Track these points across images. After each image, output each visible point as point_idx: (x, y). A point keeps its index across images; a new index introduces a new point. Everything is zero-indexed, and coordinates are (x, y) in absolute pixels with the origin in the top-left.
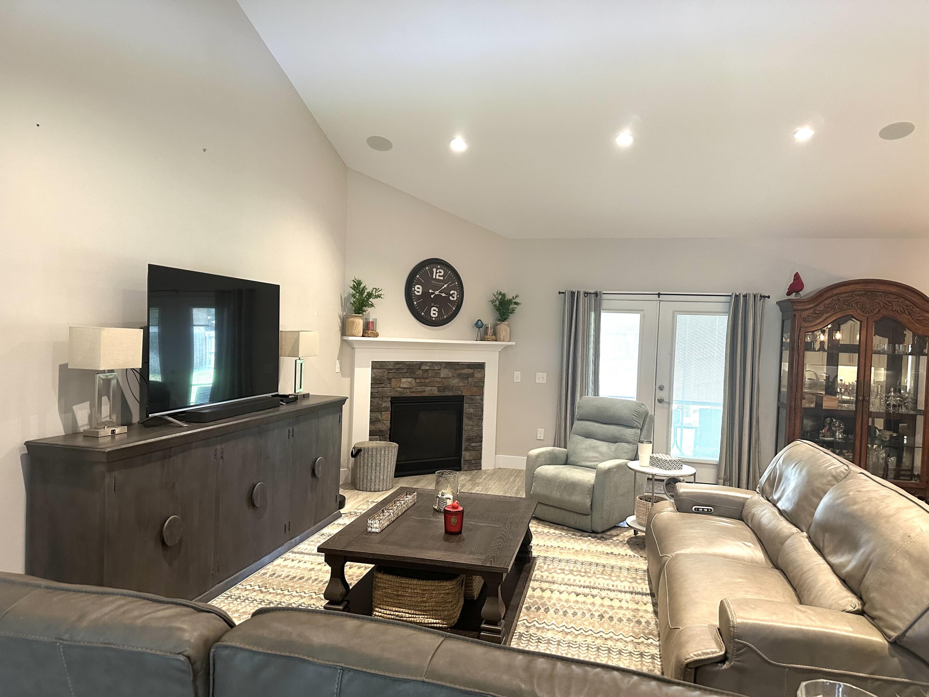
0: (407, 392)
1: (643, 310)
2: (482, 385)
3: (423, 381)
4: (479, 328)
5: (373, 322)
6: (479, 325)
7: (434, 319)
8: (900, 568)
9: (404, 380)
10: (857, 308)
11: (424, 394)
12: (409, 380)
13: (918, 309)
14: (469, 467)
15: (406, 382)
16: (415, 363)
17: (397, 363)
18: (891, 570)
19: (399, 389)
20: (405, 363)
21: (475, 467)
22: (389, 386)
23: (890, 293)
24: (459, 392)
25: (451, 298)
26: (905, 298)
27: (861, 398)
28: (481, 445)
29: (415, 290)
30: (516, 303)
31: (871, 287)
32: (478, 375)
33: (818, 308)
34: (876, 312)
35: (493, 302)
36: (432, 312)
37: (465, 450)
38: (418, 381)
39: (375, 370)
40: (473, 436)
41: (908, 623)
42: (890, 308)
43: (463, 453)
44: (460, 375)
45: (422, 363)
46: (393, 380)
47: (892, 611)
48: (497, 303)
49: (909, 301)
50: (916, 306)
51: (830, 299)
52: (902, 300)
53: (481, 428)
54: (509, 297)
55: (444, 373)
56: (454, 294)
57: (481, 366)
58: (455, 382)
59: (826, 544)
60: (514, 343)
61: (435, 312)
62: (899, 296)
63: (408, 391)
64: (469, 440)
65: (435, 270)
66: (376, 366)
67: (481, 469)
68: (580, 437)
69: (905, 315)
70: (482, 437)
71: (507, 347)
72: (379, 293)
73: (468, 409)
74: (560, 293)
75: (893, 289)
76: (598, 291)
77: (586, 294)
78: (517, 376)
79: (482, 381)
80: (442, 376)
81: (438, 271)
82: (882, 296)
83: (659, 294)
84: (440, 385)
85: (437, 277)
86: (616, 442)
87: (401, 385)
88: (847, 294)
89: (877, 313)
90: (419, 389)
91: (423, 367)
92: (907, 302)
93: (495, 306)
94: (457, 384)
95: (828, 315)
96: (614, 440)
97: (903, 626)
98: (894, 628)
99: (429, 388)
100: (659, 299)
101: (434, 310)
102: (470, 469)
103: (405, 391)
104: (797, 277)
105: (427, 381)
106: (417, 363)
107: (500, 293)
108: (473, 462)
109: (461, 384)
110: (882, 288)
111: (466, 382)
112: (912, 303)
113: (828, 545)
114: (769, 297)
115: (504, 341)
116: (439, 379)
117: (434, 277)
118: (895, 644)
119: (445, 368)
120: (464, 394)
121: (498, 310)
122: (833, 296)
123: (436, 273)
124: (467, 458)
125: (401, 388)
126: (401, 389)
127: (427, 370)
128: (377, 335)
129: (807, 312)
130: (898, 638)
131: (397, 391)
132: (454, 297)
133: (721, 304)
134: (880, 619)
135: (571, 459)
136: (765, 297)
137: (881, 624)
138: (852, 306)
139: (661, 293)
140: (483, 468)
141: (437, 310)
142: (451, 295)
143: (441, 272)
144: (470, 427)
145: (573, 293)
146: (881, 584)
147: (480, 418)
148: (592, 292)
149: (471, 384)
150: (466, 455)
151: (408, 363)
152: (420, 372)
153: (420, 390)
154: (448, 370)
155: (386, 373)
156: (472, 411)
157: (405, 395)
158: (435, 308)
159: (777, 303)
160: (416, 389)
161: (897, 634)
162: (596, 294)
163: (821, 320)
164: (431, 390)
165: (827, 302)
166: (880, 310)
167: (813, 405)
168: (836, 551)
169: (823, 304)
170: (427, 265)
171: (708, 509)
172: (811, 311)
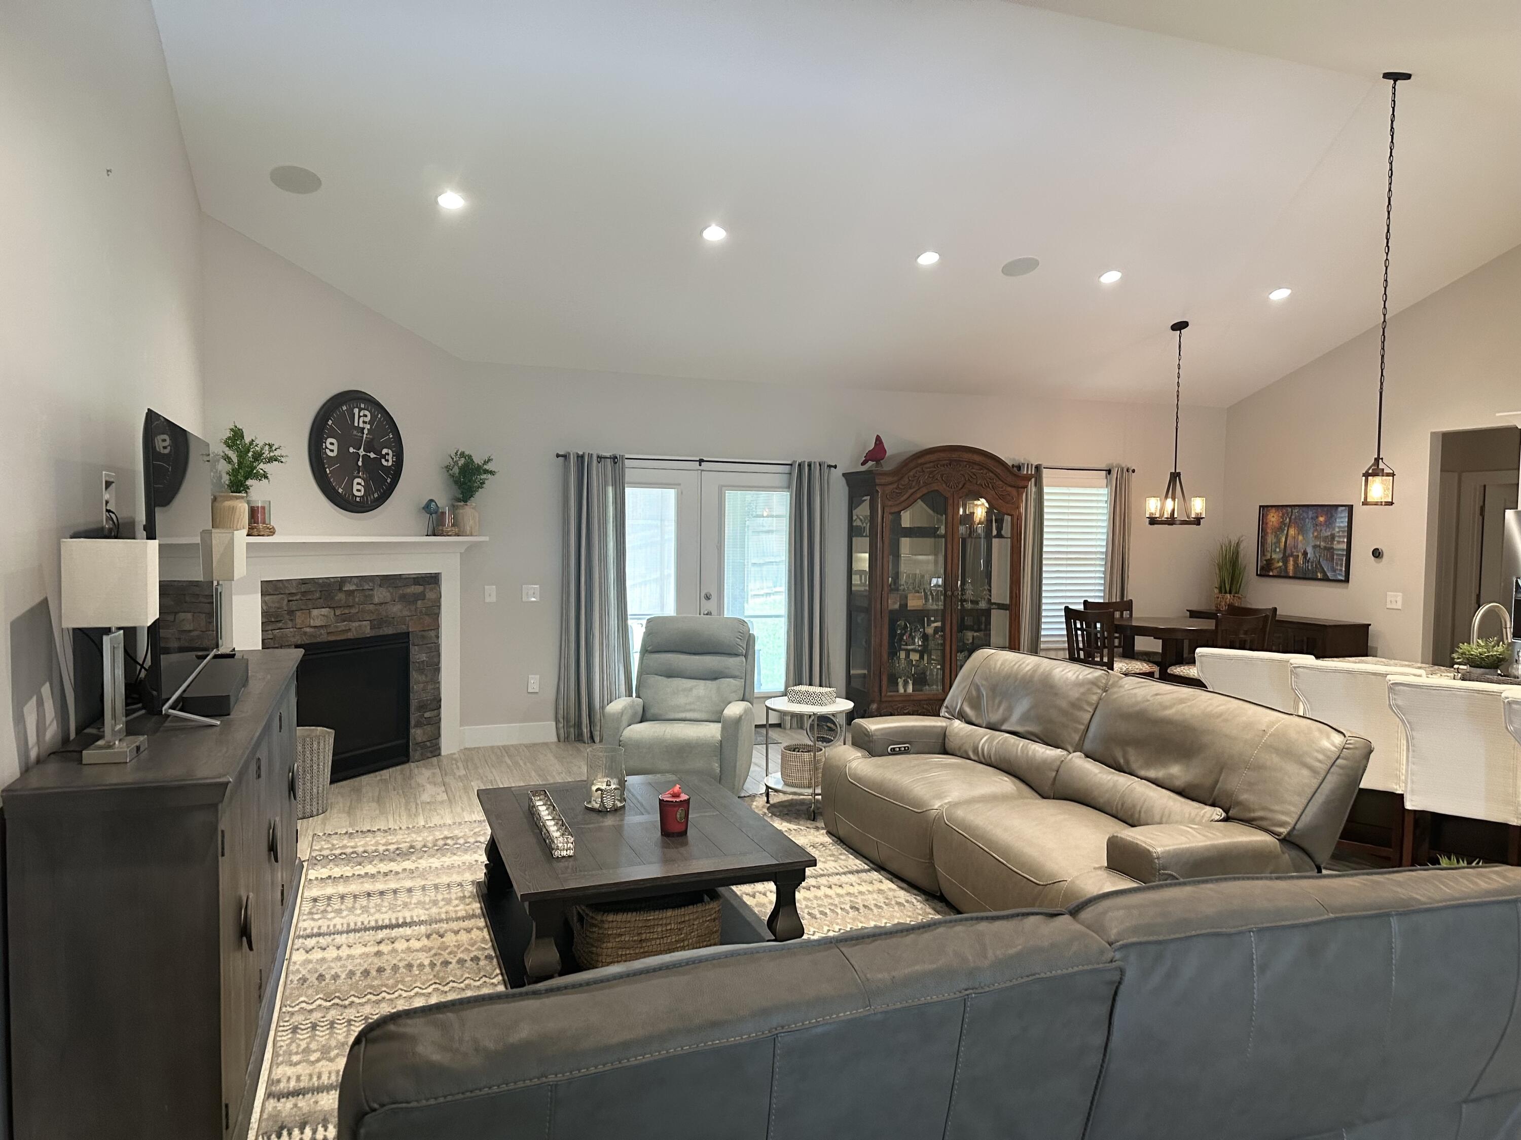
0: (321, 634)
1: (679, 484)
2: (437, 611)
3: (347, 611)
4: (431, 514)
5: (263, 508)
6: (429, 508)
7: (358, 499)
8: (1268, 763)
9: (315, 612)
10: (942, 482)
11: (350, 635)
12: (324, 611)
13: (1001, 483)
14: (422, 754)
15: (319, 616)
16: (332, 580)
17: (304, 582)
18: (1259, 767)
19: (308, 630)
20: (316, 581)
21: (431, 752)
22: (290, 624)
23: (973, 463)
24: (403, 626)
25: (383, 460)
26: (988, 469)
28: (439, 714)
29: (326, 448)
30: (486, 472)
31: (955, 456)
32: (430, 595)
33: (902, 482)
34: (960, 486)
35: (448, 468)
36: (356, 487)
37: (416, 726)
38: (338, 612)
39: (267, 598)
40: (427, 700)
41: (1296, 817)
42: (975, 481)
43: (412, 731)
44: (403, 597)
45: (344, 580)
46: (298, 613)
47: (1277, 808)
48: (456, 470)
51: (914, 471)
52: (985, 471)
53: (437, 686)
54: (478, 460)
55: (380, 595)
56: (388, 454)
57: (433, 580)
58: (396, 609)
59: (1132, 758)
60: (486, 539)
61: (359, 487)
62: (982, 466)
63: (322, 631)
64: (422, 707)
65: (356, 411)
66: (270, 589)
67: (440, 754)
68: (660, 678)
69: (989, 489)
70: (440, 700)
71: (472, 547)
72: (277, 453)
73: (417, 655)
74: (558, 456)
75: (977, 458)
76: (618, 453)
77: (600, 458)
78: (491, 594)
79: (436, 605)
80: (376, 600)
81: (361, 414)
82: (967, 466)
83: (701, 461)
84: (374, 617)
85: (361, 425)
87: (312, 621)
88: (932, 464)
89: (962, 488)
90: (342, 626)
91: (348, 587)
92: (991, 474)
93: (452, 476)
94: (399, 614)
95: (911, 491)
97: (1291, 820)
98: (1282, 824)
99: (357, 624)
100: (701, 468)
101: (358, 484)
102: (424, 758)
103: (318, 633)
104: (877, 440)
105: (353, 611)
106: (336, 580)
107: (463, 455)
108: (428, 744)
109: (406, 613)
110: (967, 456)
111: (413, 608)
113: (1135, 760)
114: (833, 467)
115: (471, 535)
116: (371, 607)
117: (356, 424)
118: (1286, 841)
119: (380, 586)
120: (410, 630)
121: (457, 482)
122: (917, 467)
123: (359, 417)
124: (419, 739)
125: (311, 627)
126: (312, 630)
127: (353, 591)
128: (272, 532)
129: (889, 489)
130: (1289, 834)
131: (305, 633)
132: (387, 461)
133: (777, 475)
134: (1262, 819)
137: (1264, 824)
138: (938, 479)
139: (705, 459)
140: (444, 752)
141: (363, 484)
142: (384, 456)
143: (365, 416)
144: (422, 685)
145: (581, 458)
146: (1250, 784)
147: (436, 668)
148: (608, 455)
149: (421, 612)
150: (417, 734)
151: (321, 581)
152: (341, 596)
153: (344, 628)
154: (385, 590)
155: (286, 601)
156: (424, 657)
157: (319, 640)
158: (359, 480)
159: (844, 475)
160: (337, 627)
161: (1288, 830)
162: (614, 458)
163: (905, 497)
164: (360, 626)
165: (911, 474)
166: (964, 484)
167: (897, 606)
168: (1148, 764)
169: (907, 476)
170: (344, 403)
171: (905, 747)
172: (895, 486)
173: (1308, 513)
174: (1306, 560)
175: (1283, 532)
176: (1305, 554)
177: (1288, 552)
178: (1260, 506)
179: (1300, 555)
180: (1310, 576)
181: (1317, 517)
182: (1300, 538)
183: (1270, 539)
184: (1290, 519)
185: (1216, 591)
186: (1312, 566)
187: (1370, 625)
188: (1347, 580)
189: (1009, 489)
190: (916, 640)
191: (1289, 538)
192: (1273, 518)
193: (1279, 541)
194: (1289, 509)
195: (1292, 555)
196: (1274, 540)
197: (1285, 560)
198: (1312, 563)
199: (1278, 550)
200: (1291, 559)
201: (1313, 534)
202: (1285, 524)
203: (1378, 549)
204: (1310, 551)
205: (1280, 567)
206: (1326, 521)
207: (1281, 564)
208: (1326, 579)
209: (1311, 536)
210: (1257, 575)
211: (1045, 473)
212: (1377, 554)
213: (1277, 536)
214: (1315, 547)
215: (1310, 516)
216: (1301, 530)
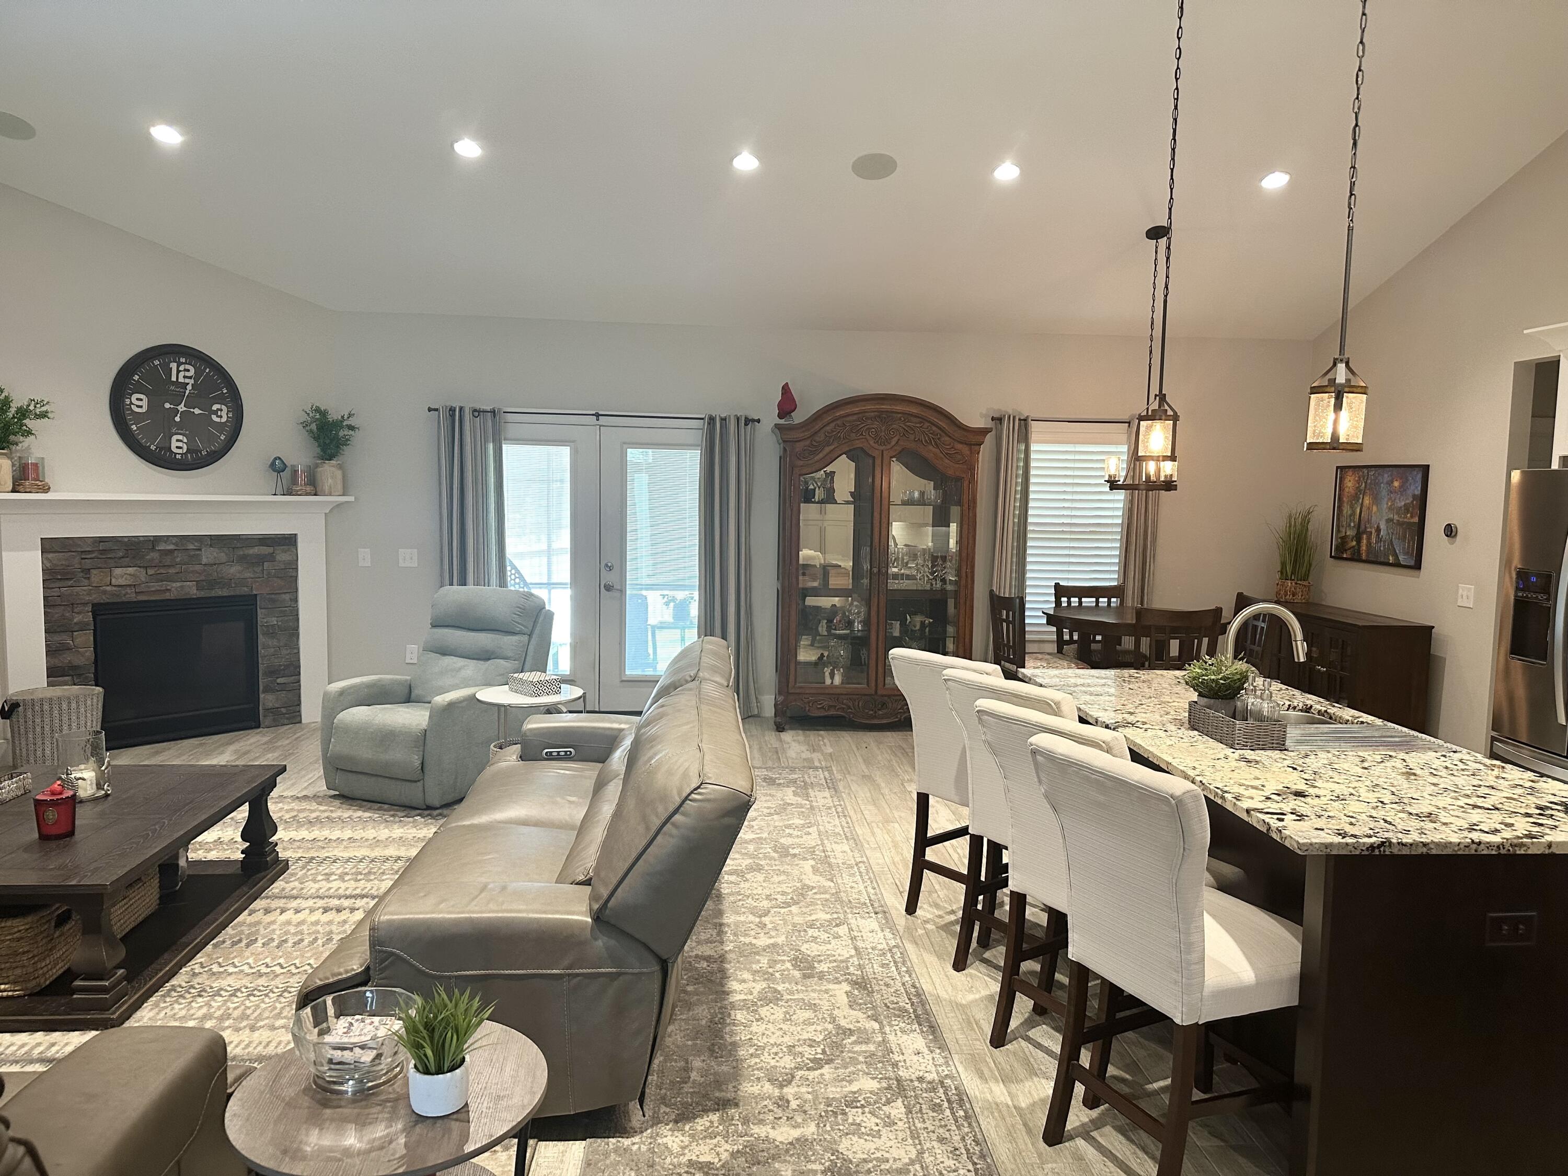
0: (127, 593)
1: (573, 441)
2: (294, 574)
3: (162, 571)
4: (279, 472)
5: (36, 465)
6: (277, 466)
7: (178, 457)
9: (118, 571)
10: (868, 438)
11: (167, 596)
12: (131, 570)
13: (947, 438)
14: (274, 720)
15: (123, 575)
16: (141, 539)
17: (102, 540)
19: (109, 588)
20: (120, 539)
21: (287, 719)
22: (86, 582)
23: (912, 415)
24: (246, 589)
25: (214, 417)
26: (929, 422)
27: (875, 570)
28: (299, 681)
29: (131, 403)
30: (351, 428)
31: (885, 406)
32: (283, 556)
33: (817, 439)
34: (893, 442)
35: (305, 425)
36: (174, 444)
37: (264, 692)
38: (151, 572)
39: (50, 556)
40: (280, 666)
42: (912, 437)
43: (262, 696)
44: (243, 559)
45: (157, 539)
46: (94, 572)
48: (314, 427)
49: (936, 426)
50: (945, 433)
51: (832, 425)
52: (927, 424)
53: (295, 651)
54: (334, 416)
55: (208, 555)
56: (221, 410)
57: (290, 541)
58: (234, 570)
60: (351, 499)
61: (180, 444)
62: (923, 419)
63: (129, 591)
64: (273, 672)
65: (174, 366)
66: (49, 546)
67: (300, 722)
69: (931, 447)
70: (299, 667)
71: (339, 505)
72: (44, 409)
73: (264, 618)
74: (430, 410)
75: (914, 410)
76: (496, 406)
77: (477, 412)
78: (365, 557)
79: (293, 566)
80: (204, 561)
81: (181, 368)
82: (900, 419)
83: (597, 415)
84: (203, 578)
85: (181, 380)
86: (489, 659)
87: (113, 580)
88: (855, 417)
89: (895, 445)
90: (155, 586)
91: (162, 547)
92: (934, 428)
93: (311, 431)
94: (238, 575)
95: (831, 448)
96: (485, 656)
97: (607, 896)
99: (178, 584)
100: (598, 423)
101: (178, 440)
102: (276, 724)
103: (123, 592)
104: (786, 389)
105: (172, 571)
106: (146, 539)
107: (318, 410)
108: (284, 710)
109: (248, 575)
110: (898, 407)
111: (258, 569)
112: (940, 429)
114: (758, 421)
115: (331, 495)
116: (198, 568)
117: (174, 379)
119: (211, 546)
120: (255, 592)
121: (316, 438)
122: (837, 420)
123: (178, 371)
124: (270, 705)
125: (115, 586)
126: (114, 588)
127: (171, 551)
128: (46, 489)
129: (802, 445)
131: (105, 592)
132: (221, 417)
133: (695, 432)
135: (415, 692)
136: (753, 421)
138: (862, 434)
139: (601, 413)
140: (305, 720)
141: (185, 440)
142: (215, 412)
143: (188, 371)
144: (273, 650)
145: (452, 410)
147: (293, 632)
148: (488, 408)
149: (269, 574)
150: (267, 700)
151: (126, 540)
152: (154, 555)
153: (159, 588)
154: (217, 550)
155: (77, 559)
156: (274, 621)
157: (124, 599)
158: (180, 437)
159: (770, 430)
160: (149, 587)
162: (493, 412)
163: (821, 455)
164: (182, 587)
165: (830, 428)
166: (898, 440)
169: (823, 431)
170: (155, 358)
171: (566, 752)
172: (808, 442)
173: (1383, 475)
174: (1379, 539)
175: (1358, 501)
176: (1378, 530)
177: (1362, 527)
178: (1337, 468)
179: (1373, 531)
180: (1382, 560)
181: (1392, 482)
182: (1375, 508)
183: (1346, 510)
184: (1366, 483)
185: (1278, 576)
186: (1385, 546)
187: (1433, 627)
188: (1417, 566)
189: (959, 446)
190: (856, 624)
191: (1364, 509)
192: (1350, 483)
193: (1353, 513)
194: (1365, 471)
195: (1365, 532)
196: (1349, 512)
197: (1358, 538)
198: (1385, 542)
199: (1352, 524)
200: (1365, 536)
201: (1387, 504)
202: (1360, 491)
203: (1449, 525)
204: (1383, 526)
205: (1353, 547)
206: (1401, 487)
207: (1354, 543)
208: (1397, 565)
209: (1385, 506)
210: (1331, 557)
211: (1034, 427)
212: (1450, 531)
213: (1352, 507)
214: (1389, 521)
215: (1385, 481)
216: (1376, 499)
